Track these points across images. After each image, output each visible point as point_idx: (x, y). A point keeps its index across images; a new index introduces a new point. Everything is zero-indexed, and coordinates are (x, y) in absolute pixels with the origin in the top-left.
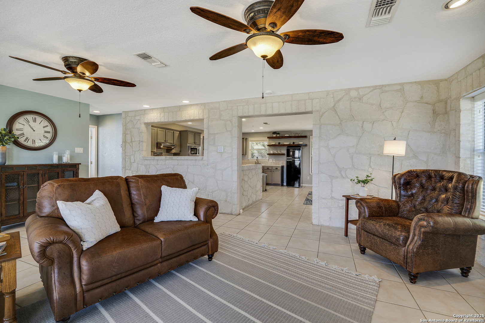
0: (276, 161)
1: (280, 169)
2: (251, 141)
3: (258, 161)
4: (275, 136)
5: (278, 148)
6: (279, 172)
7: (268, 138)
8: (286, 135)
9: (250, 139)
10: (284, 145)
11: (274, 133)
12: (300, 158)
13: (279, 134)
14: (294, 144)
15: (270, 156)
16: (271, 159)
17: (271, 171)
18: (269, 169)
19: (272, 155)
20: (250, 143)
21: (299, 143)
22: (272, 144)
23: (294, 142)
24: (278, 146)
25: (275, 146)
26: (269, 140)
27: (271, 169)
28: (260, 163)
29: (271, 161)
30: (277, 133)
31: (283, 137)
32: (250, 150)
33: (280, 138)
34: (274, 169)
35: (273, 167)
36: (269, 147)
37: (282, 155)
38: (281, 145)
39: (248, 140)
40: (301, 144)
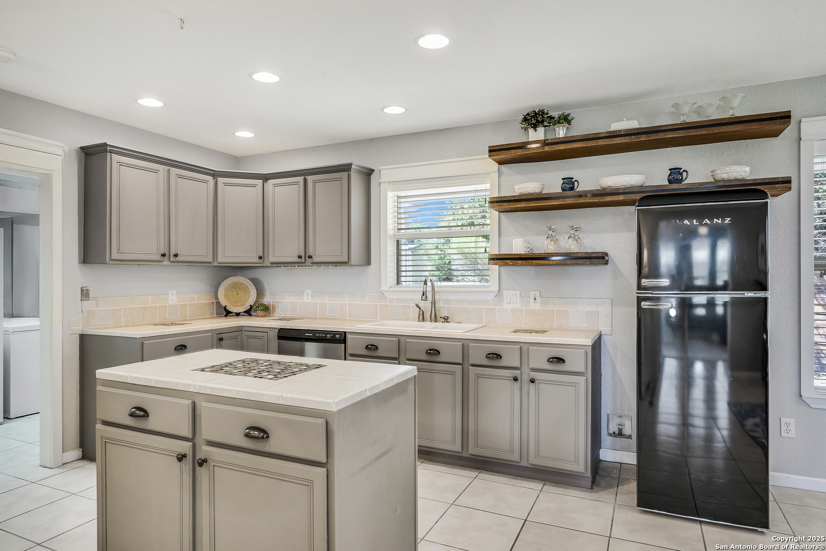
1: (578, 362)
2: (397, 184)
3: (434, 303)
4: (538, 135)
5: (562, 221)
6: (575, 385)
7: (495, 150)
8: (616, 126)
9: (386, 174)
11: (535, 119)
13: (566, 119)
14: (677, 180)
15: (505, 270)
16: (512, 292)
17: (515, 379)
18: (505, 362)
19: (520, 262)
20: (388, 197)
21: (719, 172)
22: (525, 195)
23: (684, 171)
24: (564, 204)
25: (545, 204)
26: (499, 170)
27: (517, 364)
28: (444, 313)
29: (518, 306)
30: (551, 118)
31: (596, 137)
32: (390, 238)
33: (580, 146)
34: (539, 360)
35: (528, 349)
36: (503, 215)
37: (588, 263)
38: (580, 196)
39: (380, 181)
40: (740, 177)
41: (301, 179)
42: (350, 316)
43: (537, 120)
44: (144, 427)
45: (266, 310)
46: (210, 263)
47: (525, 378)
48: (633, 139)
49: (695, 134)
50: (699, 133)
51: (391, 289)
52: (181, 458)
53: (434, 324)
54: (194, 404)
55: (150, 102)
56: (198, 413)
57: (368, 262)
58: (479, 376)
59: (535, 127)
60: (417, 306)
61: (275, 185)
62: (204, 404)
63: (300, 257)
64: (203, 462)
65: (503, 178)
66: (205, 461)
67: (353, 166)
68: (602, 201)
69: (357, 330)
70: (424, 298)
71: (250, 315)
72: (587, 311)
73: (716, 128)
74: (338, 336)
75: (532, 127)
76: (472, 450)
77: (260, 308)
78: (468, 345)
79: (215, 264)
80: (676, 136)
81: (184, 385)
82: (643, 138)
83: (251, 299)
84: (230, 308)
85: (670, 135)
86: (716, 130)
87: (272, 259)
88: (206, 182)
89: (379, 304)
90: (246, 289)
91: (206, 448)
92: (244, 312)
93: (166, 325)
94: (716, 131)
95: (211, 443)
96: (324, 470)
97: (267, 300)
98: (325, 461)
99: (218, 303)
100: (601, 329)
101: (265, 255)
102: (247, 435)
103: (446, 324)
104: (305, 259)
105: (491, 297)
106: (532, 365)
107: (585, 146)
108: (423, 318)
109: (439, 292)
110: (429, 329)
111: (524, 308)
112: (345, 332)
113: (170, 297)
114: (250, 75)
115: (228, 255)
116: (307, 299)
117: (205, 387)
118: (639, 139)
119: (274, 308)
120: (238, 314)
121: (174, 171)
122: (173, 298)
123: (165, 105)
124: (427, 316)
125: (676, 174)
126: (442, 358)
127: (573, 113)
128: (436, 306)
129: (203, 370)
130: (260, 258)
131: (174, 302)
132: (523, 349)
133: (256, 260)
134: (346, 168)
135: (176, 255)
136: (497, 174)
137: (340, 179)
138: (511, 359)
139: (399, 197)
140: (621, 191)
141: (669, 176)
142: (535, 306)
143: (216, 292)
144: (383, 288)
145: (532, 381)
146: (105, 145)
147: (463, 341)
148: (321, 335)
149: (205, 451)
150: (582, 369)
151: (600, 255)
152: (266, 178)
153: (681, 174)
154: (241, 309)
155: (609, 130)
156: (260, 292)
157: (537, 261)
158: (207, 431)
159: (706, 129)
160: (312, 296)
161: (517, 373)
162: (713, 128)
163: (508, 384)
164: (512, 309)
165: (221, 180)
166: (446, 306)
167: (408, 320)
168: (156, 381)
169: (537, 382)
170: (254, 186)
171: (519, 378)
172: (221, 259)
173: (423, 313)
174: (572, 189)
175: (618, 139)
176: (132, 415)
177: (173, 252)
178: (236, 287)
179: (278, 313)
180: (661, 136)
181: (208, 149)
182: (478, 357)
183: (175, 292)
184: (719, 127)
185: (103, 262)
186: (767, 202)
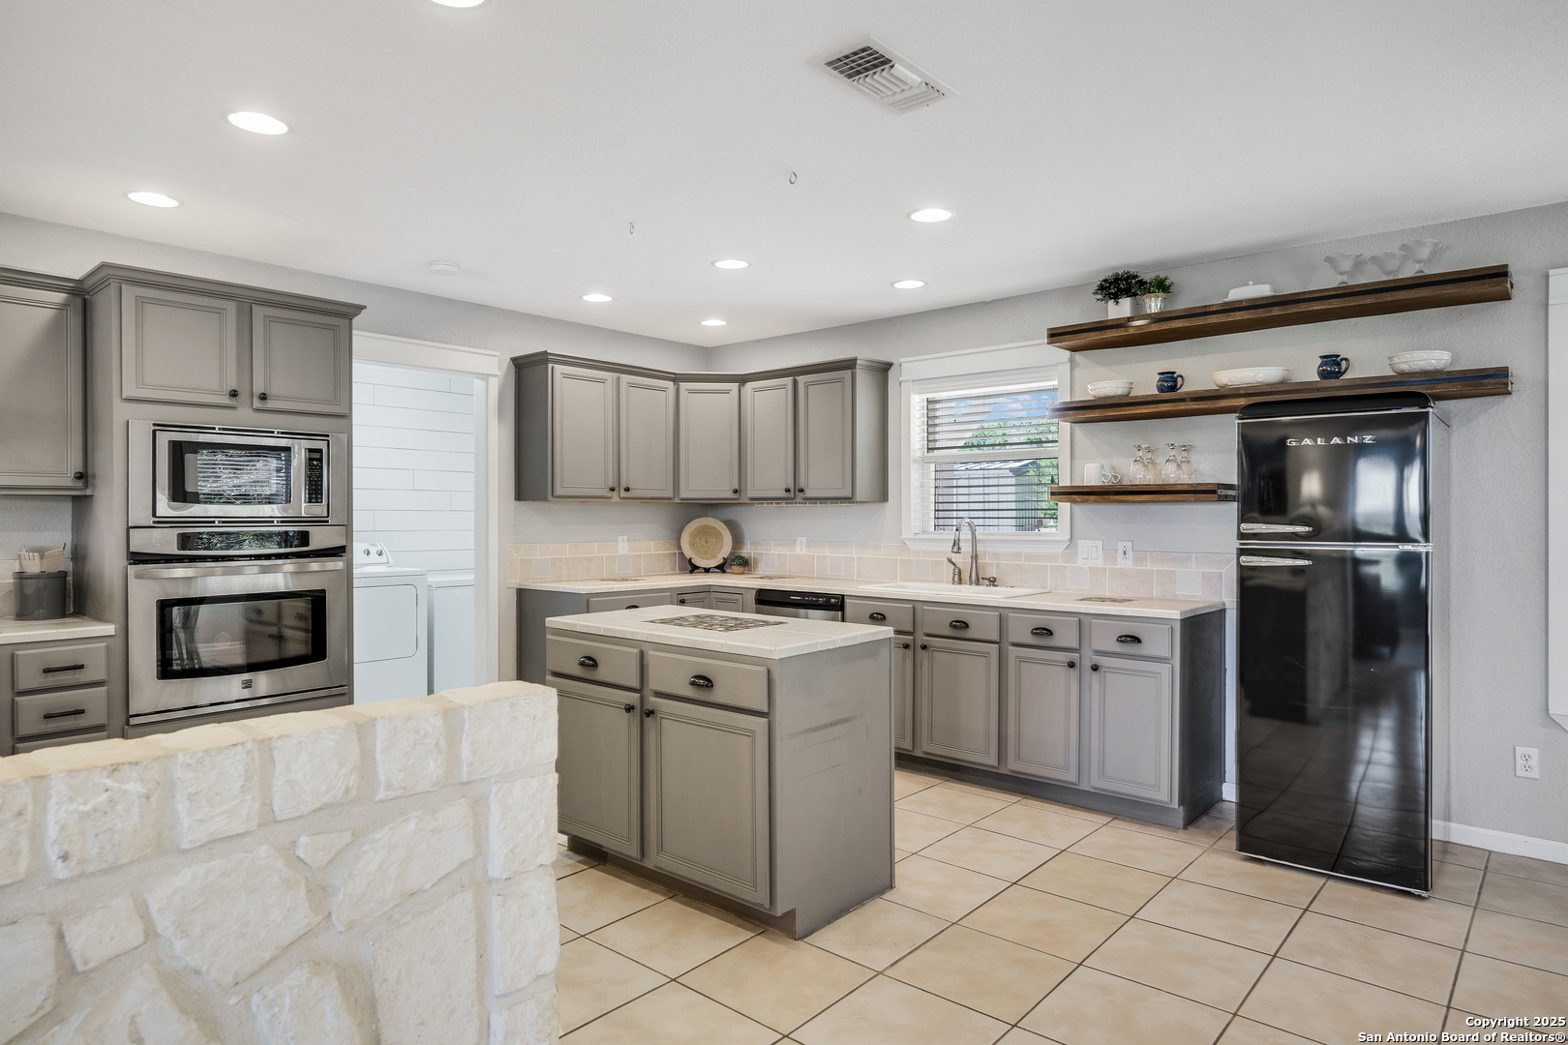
0: (1140, 559)
2: (921, 382)
3: (975, 557)
4: (1120, 310)
5: (1165, 434)
6: (1156, 675)
7: (1056, 335)
8: (1237, 294)
10: (1210, 402)
11: (1119, 286)
12: (1414, 526)
13: (1162, 286)
14: (1333, 373)
15: (1079, 509)
16: (1090, 543)
17: (1072, 665)
18: (1057, 640)
19: (1092, 497)
20: (912, 401)
21: (1396, 360)
22: (1100, 398)
23: (1342, 360)
24: (1157, 412)
25: (1128, 412)
26: (1071, 361)
27: (1074, 644)
28: (991, 573)
29: (1100, 563)
30: (1142, 283)
31: (1205, 312)
32: (915, 461)
33: (1180, 325)
34: (1104, 639)
35: (1090, 622)
36: (1078, 428)
37: (1192, 499)
38: (1183, 400)
39: (901, 379)
41: (788, 381)
42: (859, 576)
43: (1117, 288)
44: (593, 678)
45: (745, 564)
46: (670, 499)
47: (1087, 665)
48: (1261, 313)
49: (1355, 304)
51: (917, 536)
52: (629, 709)
53: (974, 588)
54: (642, 655)
55: (597, 297)
56: (645, 663)
57: (883, 497)
58: (1021, 660)
59: (1116, 297)
60: (950, 561)
61: (756, 390)
62: (651, 653)
63: (788, 490)
64: (650, 713)
65: (1078, 372)
66: (652, 712)
67: (858, 362)
68: (1212, 406)
69: (859, 592)
70: (955, 550)
71: (724, 572)
72: (1203, 573)
73: (1388, 294)
74: (833, 600)
75: (1111, 299)
76: (1013, 765)
77: (739, 562)
78: (1007, 616)
79: (677, 501)
80: (1325, 307)
81: (632, 633)
82: (1276, 311)
83: (726, 550)
84: (698, 562)
85: (1317, 307)
86: (1388, 297)
87: (751, 493)
88: (664, 390)
89: (899, 558)
90: (718, 536)
91: (653, 699)
92: (717, 567)
93: (615, 580)
95: (659, 694)
96: (765, 720)
97: (746, 551)
98: (766, 710)
99: (682, 554)
100: (1225, 600)
101: (742, 488)
102: (693, 684)
103: (992, 588)
104: (795, 494)
105: (1059, 549)
106: (1097, 646)
107: (1188, 325)
108: (960, 579)
109: (984, 541)
110: (969, 594)
111: (1108, 567)
112: (843, 596)
113: (620, 544)
114: (713, 264)
115: (695, 487)
116: (801, 550)
117: (653, 635)
118: (1269, 312)
119: (756, 562)
120: (707, 570)
121: (625, 378)
122: (623, 547)
123: (614, 298)
124: (965, 576)
125: (1332, 365)
126: (971, 633)
127: (1173, 277)
128: (979, 561)
129: (652, 622)
130: (736, 491)
131: (626, 552)
132: (1082, 621)
133: (729, 495)
134: (849, 365)
135: (627, 490)
136: (1068, 366)
137: (840, 380)
138: (1065, 636)
139: (929, 402)
140: (1242, 392)
141: (1321, 367)
142: (1126, 564)
143: (679, 539)
144: (904, 536)
145: (1095, 668)
146: (545, 353)
147: (1002, 611)
148: (810, 599)
149: (653, 701)
150: (1166, 653)
151: (1210, 488)
152: (742, 380)
153: (1340, 364)
154: (712, 563)
155: (1225, 300)
156: (738, 540)
157: (1116, 497)
158: (655, 683)
159: (1372, 296)
160: (808, 546)
161: (1074, 656)
162: (1384, 294)
163: (1062, 672)
164: (1090, 568)
165: (683, 386)
166: (995, 562)
167: (940, 581)
168: (605, 629)
169: (1102, 670)
170: (727, 392)
171: (1077, 663)
172: (684, 494)
173: (960, 572)
174: (1174, 388)
175: (1238, 313)
176: (582, 664)
177: (624, 485)
178: (705, 532)
179: (761, 570)
180: (1303, 307)
181: (669, 342)
182: (1020, 632)
183: (626, 538)
184: (1394, 293)
185: (545, 499)
186: (1428, 412)
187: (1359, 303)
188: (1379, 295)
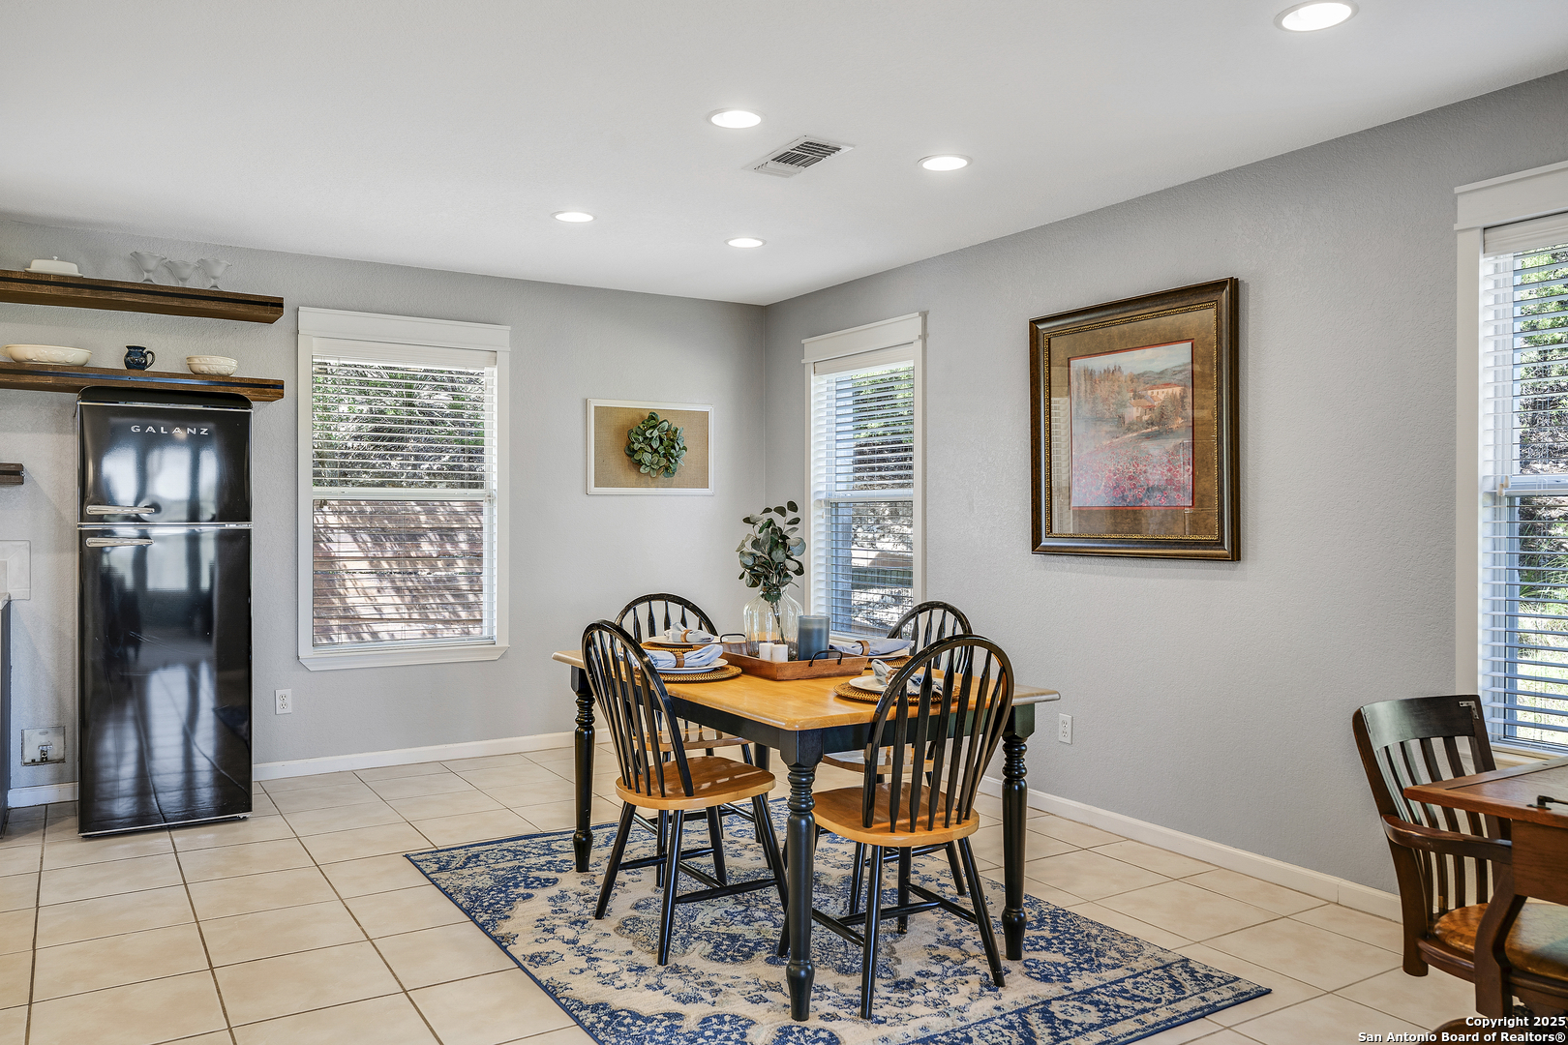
8: (42, 266)
14: (139, 363)
21: (196, 361)
23: (148, 352)
31: (5, 277)
40: (224, 372)
48: (68, 292)
50: (170, 304)
68: (15, 381)
73: (193, 301)
80: (135, 300)
82: (87, 294)
85: (127, 298)
94: (193, 306)
100: (11, 591)
118: (79, 292)
125: (137, 358)
140: (50, 370)
141: (127, 356)
151: (12, 468)
153: (145, 356)
155: (31, 272)
159: (179, 299)
162: (189, 301)
175: (45, 288)
180: (114, 296)
184: (197, 301)
186: (250, 413)
187: (167, 303)
188: (185, 300)
